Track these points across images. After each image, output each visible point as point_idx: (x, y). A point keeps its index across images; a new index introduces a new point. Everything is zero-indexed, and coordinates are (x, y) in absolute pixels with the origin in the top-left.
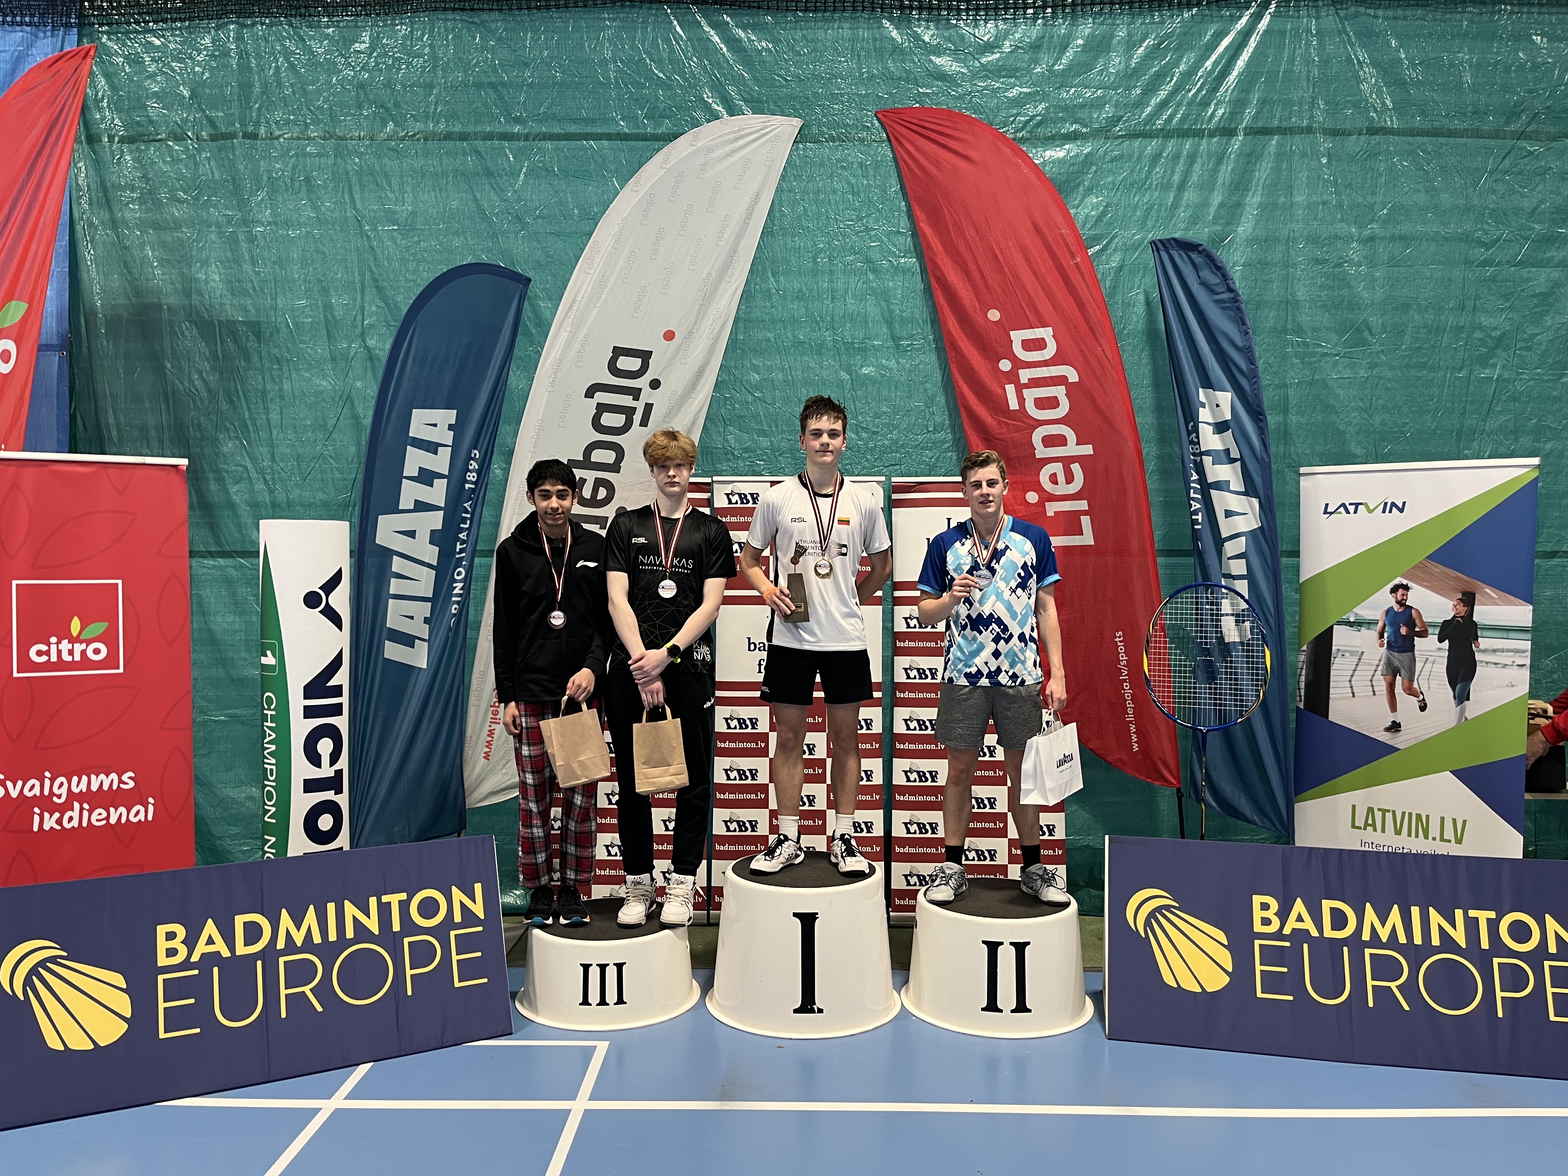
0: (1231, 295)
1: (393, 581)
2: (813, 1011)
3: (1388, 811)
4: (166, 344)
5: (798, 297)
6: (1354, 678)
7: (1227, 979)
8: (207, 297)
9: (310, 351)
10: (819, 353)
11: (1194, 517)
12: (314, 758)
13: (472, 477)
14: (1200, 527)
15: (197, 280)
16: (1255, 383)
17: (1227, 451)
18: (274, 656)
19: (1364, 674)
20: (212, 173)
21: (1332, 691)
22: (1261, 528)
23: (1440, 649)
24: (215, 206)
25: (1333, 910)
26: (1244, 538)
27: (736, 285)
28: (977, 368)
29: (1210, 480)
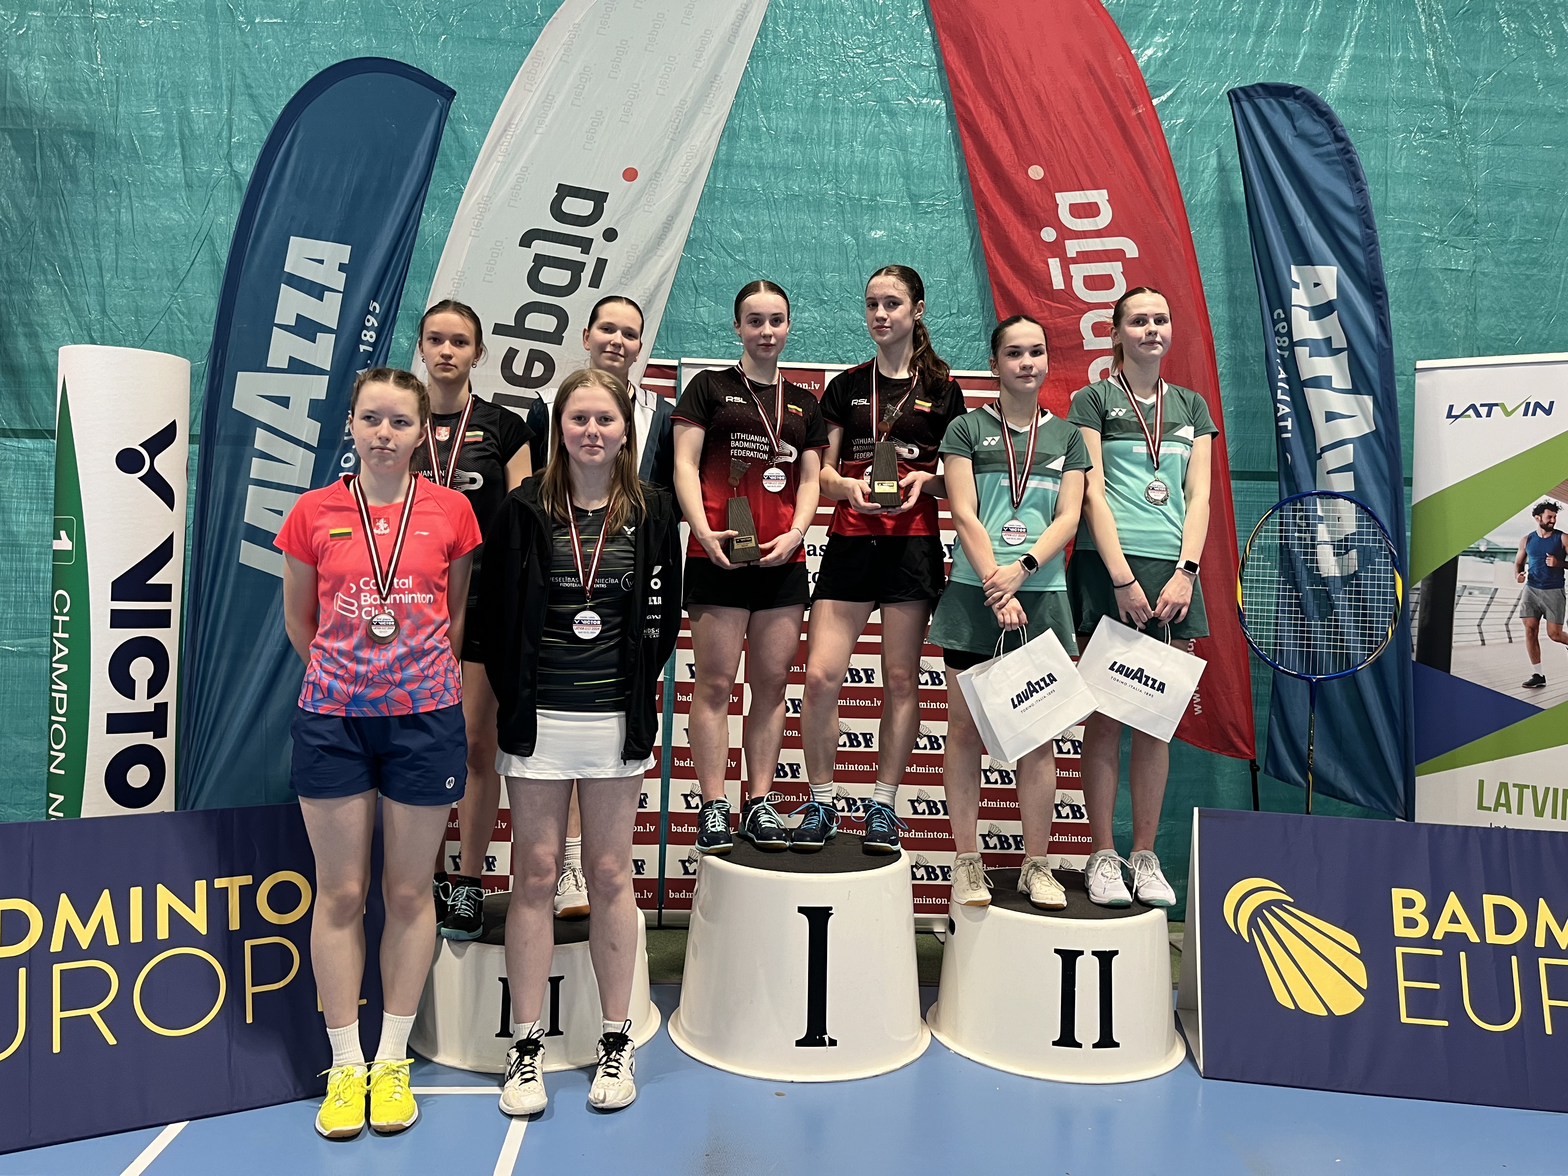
0: (1340, 146)
1: (255, 461)
2: (823, 1044)
3: (1527, 787)
5: (792, 140)
6: (1484, 622)
7: (1361, 999)
8: (26, 99)
9: (157, 173)
10: (819, 211)
11: (1281, 424)
12: (123, 686)
13: (369, 336)
14: (1289, 435)
15: (14, 77)
16: (1372, 251)
17: (1328, 340)
18: (71, 538)
19: (1497, 616)
21: (1455, 638)
22: (1376, 433)
25: (1496, 907)
26: (1351, 446)
27: (717, 117)
28: (1014, 237)
29: (1305, 376)
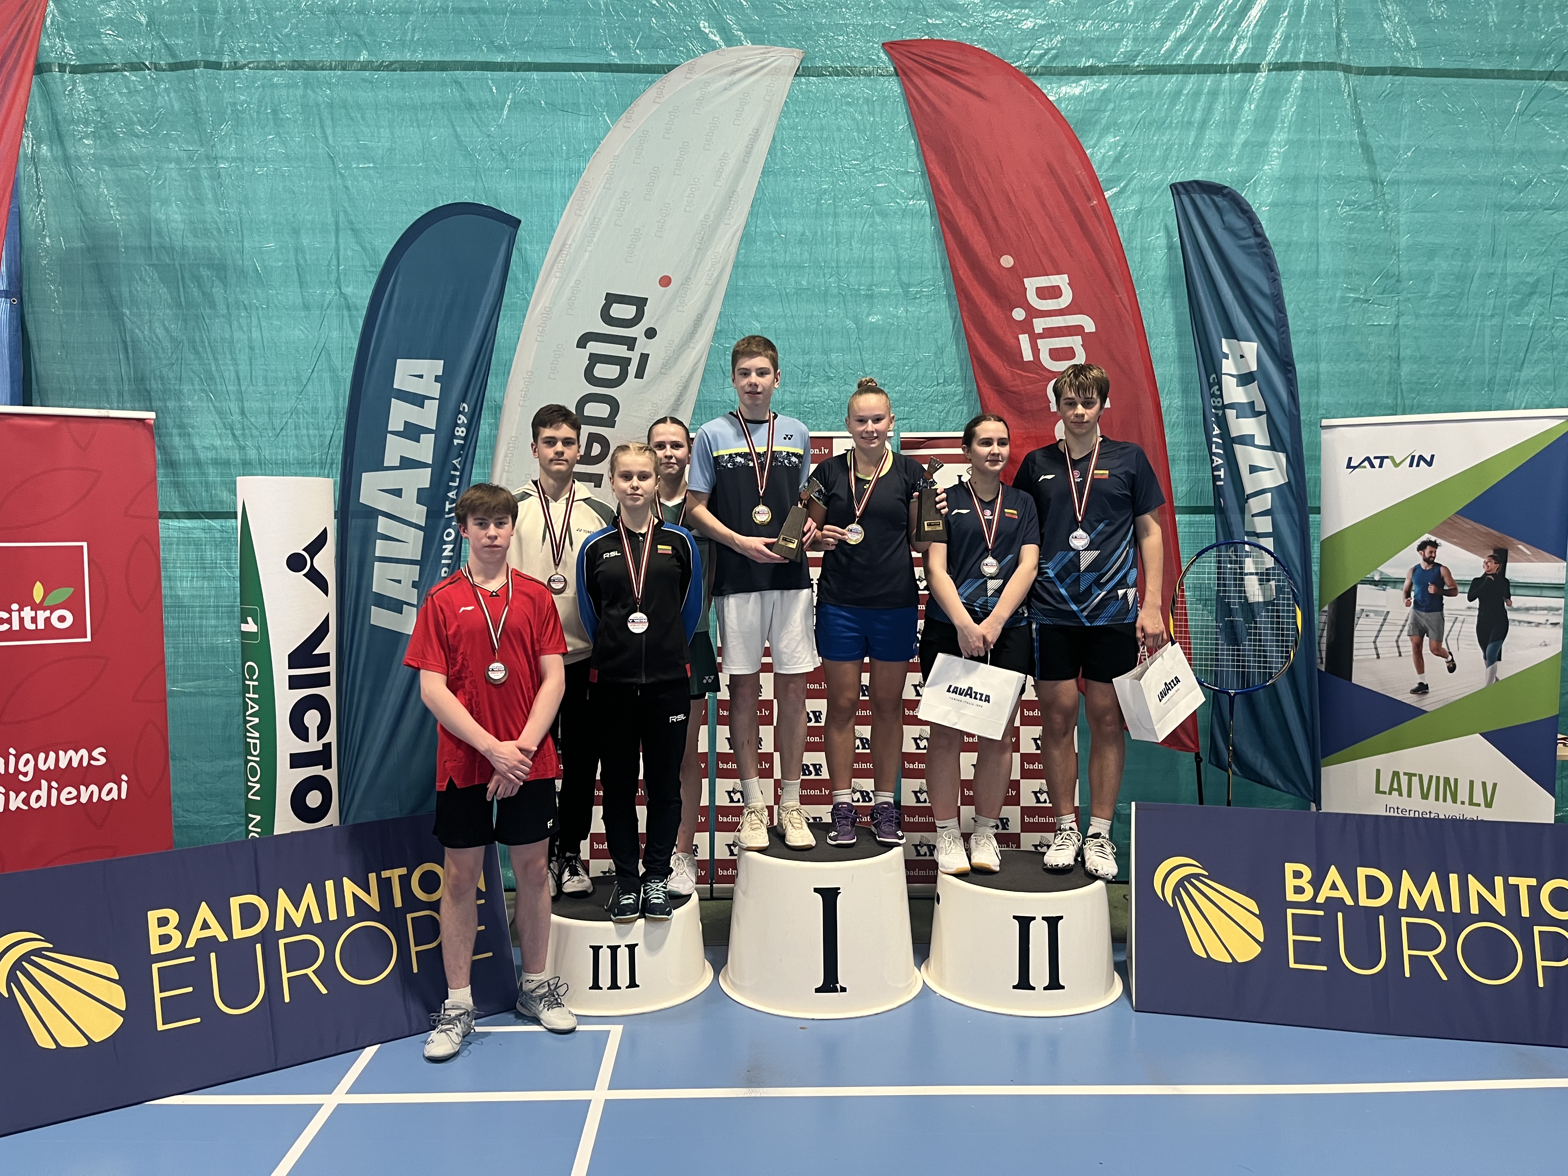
0: (1259, 240)
1: (379, 542)
2: (835, 990)
3: (1415, 775)
4: (125, 290)
5: (800, 242)
6: (1379, 639)
7: (1258, 950)
8: (167, 239)
9: (280, 298)
10: (824, 300)
12: (301, 732)
13: (461, 432)
15: (157, 221)
16: (1283, 332)
17: (1252, 404)
18: (256, 623)
19: (1389, 634)
20: (172, 106)
21: (1355, 652)
22: (1288, 484)
23: (1469, 608)
24: (175, 141)
25: (1368, 878)
26: (1269, 495)
27: (735, 227)
28: (990, 317)
29: (1234, 434)
